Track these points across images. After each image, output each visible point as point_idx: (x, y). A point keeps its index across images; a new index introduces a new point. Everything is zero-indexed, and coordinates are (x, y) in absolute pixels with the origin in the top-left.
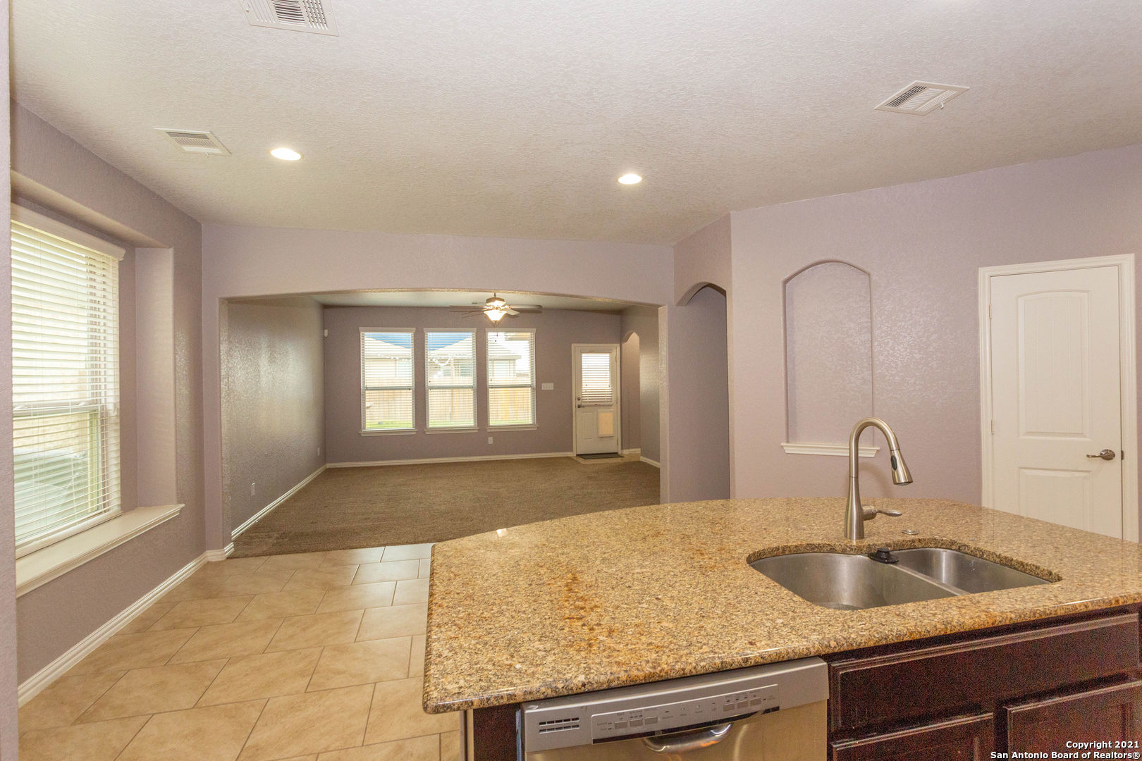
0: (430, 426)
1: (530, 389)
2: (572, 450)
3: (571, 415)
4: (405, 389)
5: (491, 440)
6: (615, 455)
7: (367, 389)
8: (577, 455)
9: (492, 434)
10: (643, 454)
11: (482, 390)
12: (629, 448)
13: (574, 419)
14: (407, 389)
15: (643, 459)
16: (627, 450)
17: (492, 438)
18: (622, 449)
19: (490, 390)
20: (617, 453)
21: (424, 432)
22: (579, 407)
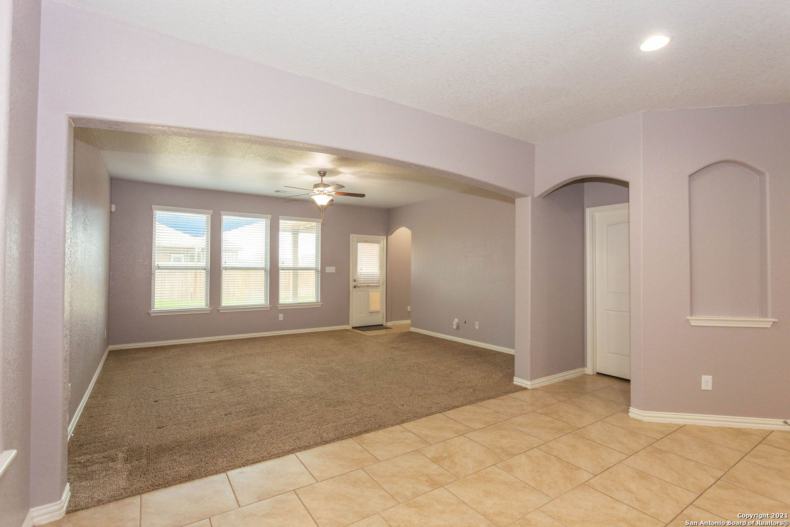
0: (223, 305)
1: (314, 271)
2: (349, 324)
3: (349, 293)
4: (199, 269)
5: (281, 317)
6: (379, 327)
7: (159, 268)
8: (353, 328)
9: (282, 311)
10: (412, 325)
11: (273, 272)
12: (391, 321)
13: (351, 297)
14: (202, 269)
15: (412, 329)
16: (390, 323)
17: (282, 315)
18: (386, 321)
19: (280, 271)
20: (382, 325)
21: (219, 310)
22: (355, 287)
